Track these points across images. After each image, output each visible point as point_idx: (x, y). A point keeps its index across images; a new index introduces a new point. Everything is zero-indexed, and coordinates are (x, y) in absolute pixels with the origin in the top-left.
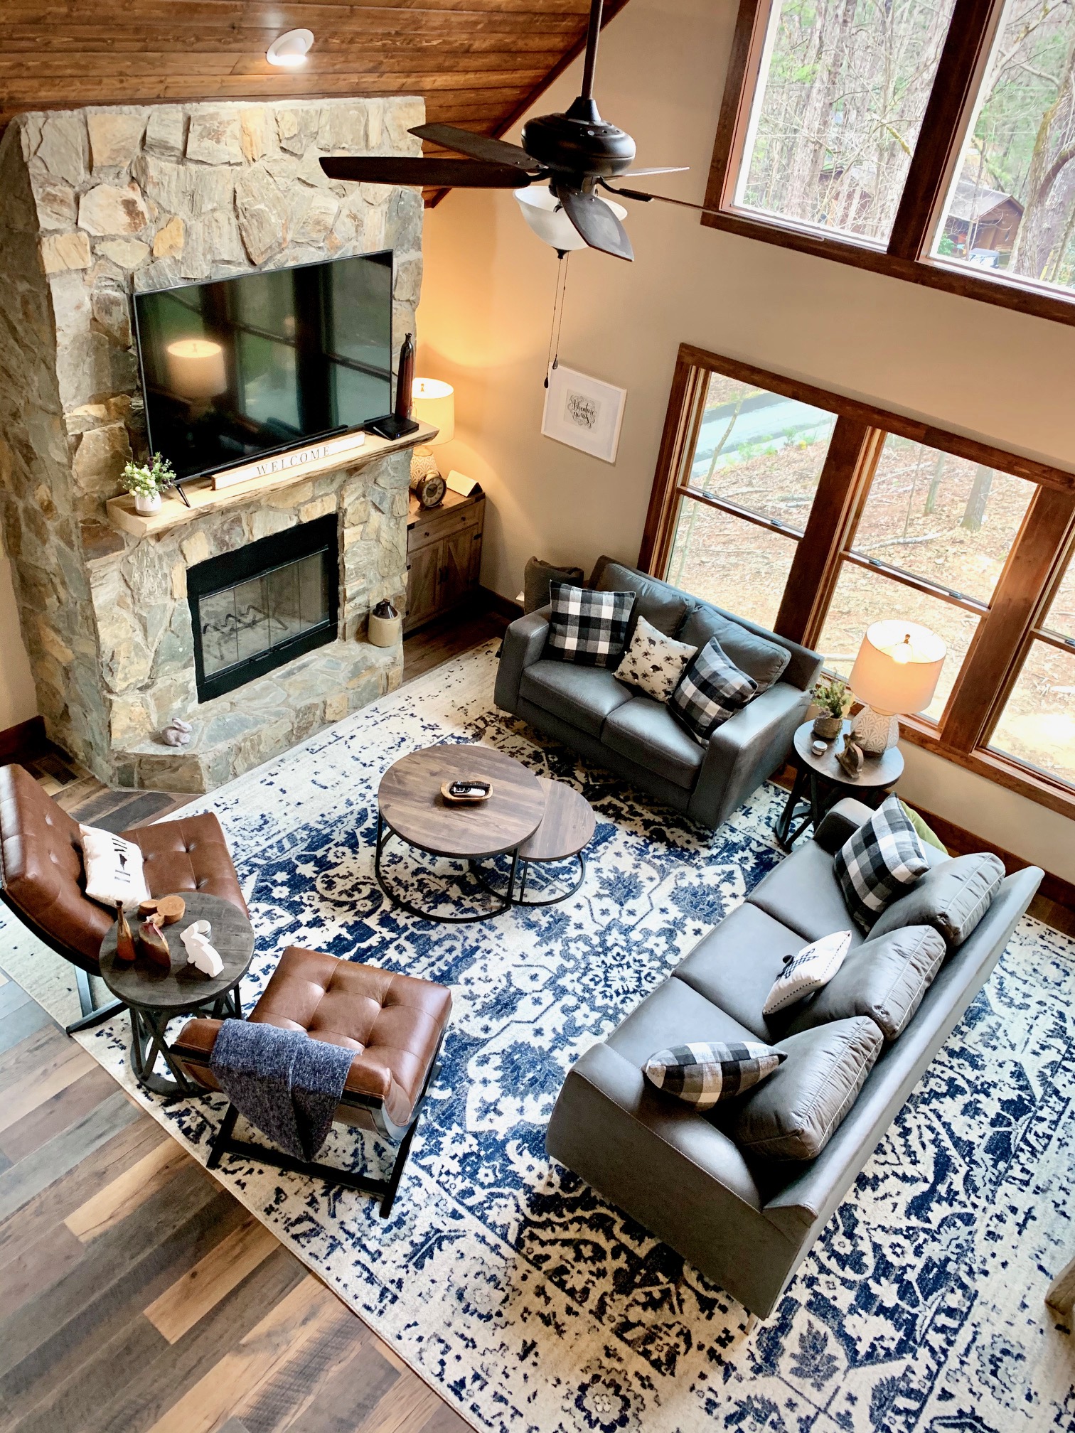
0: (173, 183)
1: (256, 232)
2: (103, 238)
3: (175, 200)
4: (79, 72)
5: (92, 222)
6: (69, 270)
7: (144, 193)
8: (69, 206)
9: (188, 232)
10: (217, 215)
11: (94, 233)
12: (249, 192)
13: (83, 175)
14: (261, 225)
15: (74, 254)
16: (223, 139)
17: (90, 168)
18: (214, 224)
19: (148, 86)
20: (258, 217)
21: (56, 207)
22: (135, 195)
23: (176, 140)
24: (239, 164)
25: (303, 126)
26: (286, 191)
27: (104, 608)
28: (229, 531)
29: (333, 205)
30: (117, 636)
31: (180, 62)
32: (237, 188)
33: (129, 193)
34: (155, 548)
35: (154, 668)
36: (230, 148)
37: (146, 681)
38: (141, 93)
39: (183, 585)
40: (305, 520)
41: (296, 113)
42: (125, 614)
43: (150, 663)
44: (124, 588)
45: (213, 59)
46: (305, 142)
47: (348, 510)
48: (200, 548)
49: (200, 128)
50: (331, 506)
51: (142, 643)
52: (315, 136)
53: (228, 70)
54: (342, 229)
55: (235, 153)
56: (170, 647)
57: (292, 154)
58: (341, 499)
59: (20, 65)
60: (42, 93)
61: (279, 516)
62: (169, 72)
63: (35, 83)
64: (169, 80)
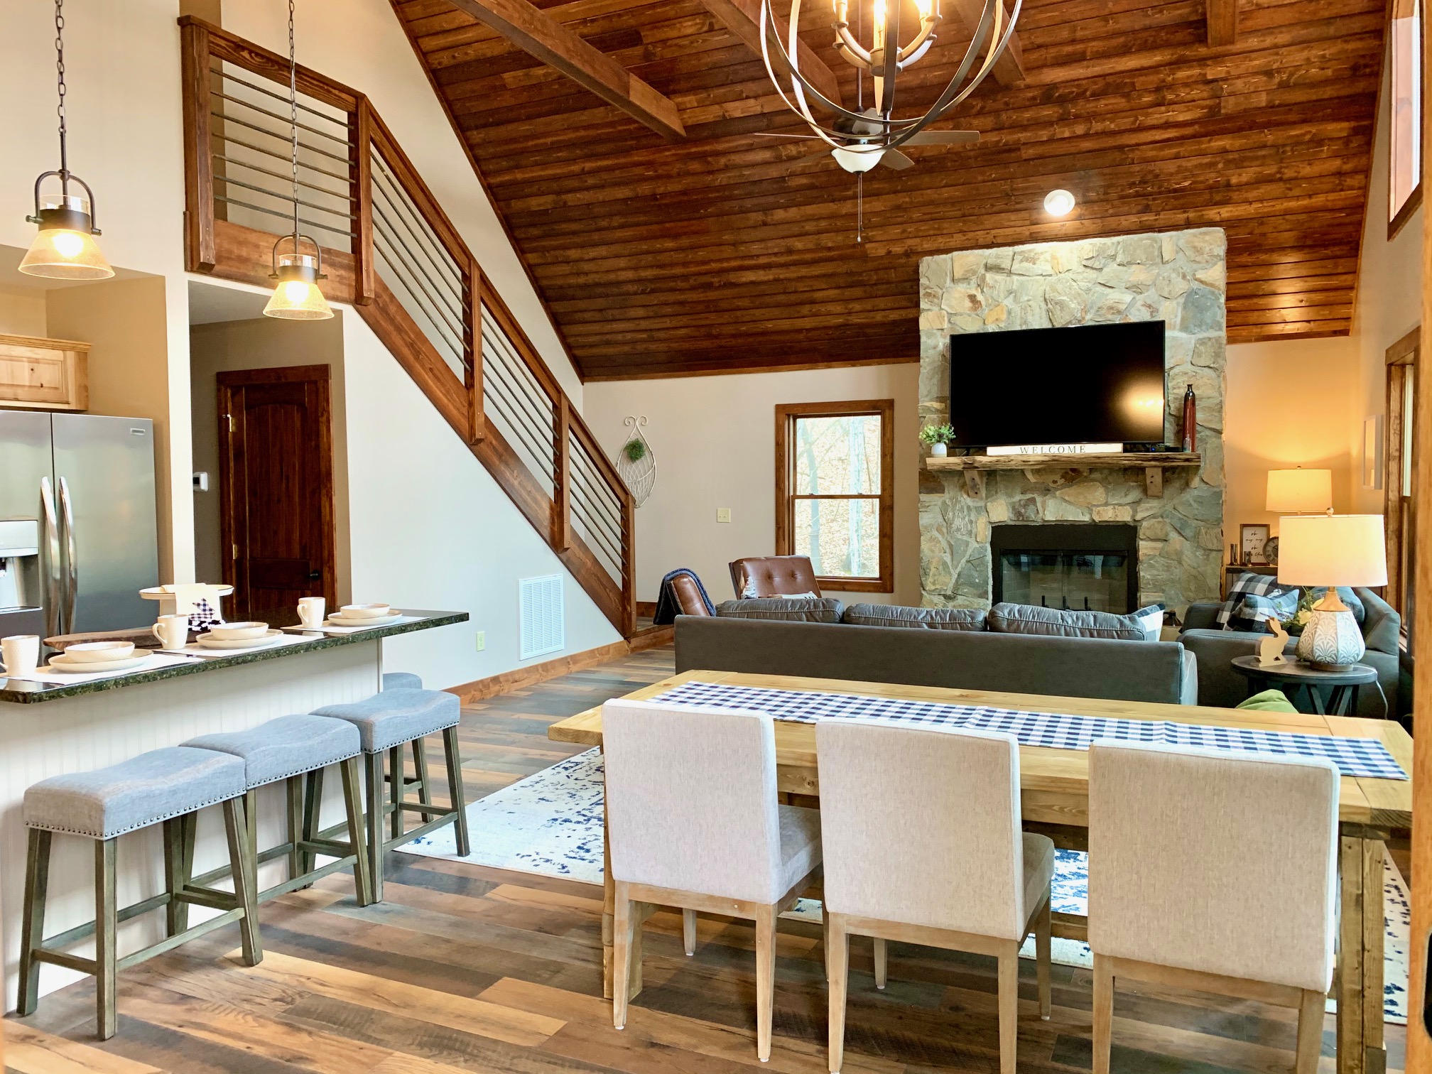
0: (1002, 287)
1: (1059, 313)
2: (955, 314)
3: (1002, 295)
4: (938, 232)
5: (949, 306)
6: (933, 329)
7: (982, 292)
8: (938, 298)
9: (1009, 313)
10: (1030, 303)
11: (950, 311)
12: (1054, 290)
13: (948, 283)
14: (1062, 308)
15: (937, 321)
16: (1038, 262)
17: (953, 280)
18: (1028, 308)
19: (981, 236)
20: (1061, 304)
21: (931, 299)
22: (978, 292)
23: (1006, 264)
24: (1051, 275)
25: (1101, 252)
26: (1089, 290)
27: (926, 528)
28: (1025, 506)
29: (1128, 298)
30: (932, 551)
31: (990, 221)
32: (1048, 289)
33: (973, 292)
34: (966, 500)
35: (957, 586)
36: (1043, 266)
37: (949, 593)
38: (981, 241)
39: (985, 534)
40: (1097, 519)
41: (1094, 245)
42: (940, 537)
43: (954, 581)
44: (941, 520)
45: (1013, 216)
46: (1103, 261)
47: (1145, 524)
48: (1001, 511)
49: (1021, 257)
50: (1124, 516)
51: (949, 563)
52: (1113, 257)
53: (1028, 222)
54: (1138, 313)
55: (1047, 268)
56: (971, 576)
57: (1092, 268)
58: (1135, 512)
59: (904, 231)
60: (925, 246)
61: (1070, 508)
62: (989, 227)
63: (918, 240)
64: (994, 232)
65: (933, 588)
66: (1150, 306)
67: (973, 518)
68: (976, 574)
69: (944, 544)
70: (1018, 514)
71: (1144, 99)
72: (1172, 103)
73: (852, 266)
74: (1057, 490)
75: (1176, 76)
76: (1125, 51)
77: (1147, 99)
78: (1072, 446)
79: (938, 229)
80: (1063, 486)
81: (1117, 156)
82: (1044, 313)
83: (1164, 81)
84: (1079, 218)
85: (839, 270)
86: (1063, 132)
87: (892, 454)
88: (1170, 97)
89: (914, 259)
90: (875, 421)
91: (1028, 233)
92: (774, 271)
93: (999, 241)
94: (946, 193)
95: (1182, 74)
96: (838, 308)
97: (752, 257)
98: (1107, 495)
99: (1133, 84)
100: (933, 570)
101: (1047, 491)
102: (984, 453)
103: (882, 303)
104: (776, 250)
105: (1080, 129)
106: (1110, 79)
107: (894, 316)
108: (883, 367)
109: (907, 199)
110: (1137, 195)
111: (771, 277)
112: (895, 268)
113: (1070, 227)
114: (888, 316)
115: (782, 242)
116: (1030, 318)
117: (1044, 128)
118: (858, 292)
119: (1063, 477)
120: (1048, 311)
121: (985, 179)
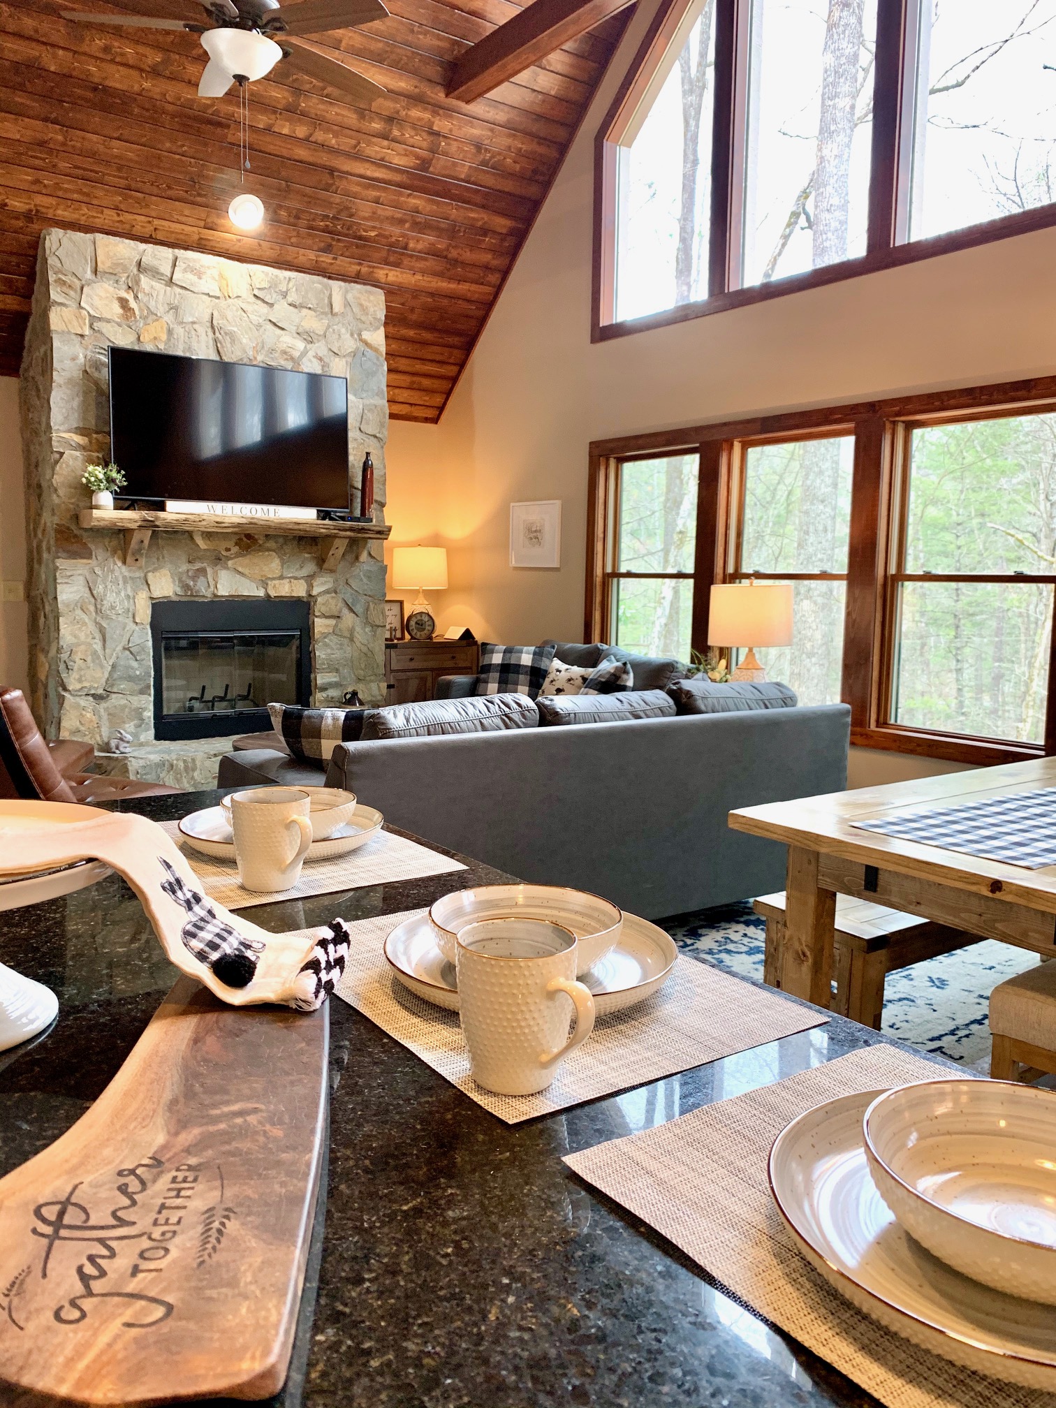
0: (161, 297)
1: (229, 345)
2: (100, 319)
3: (160, 307)
4: (85, 199)
5: (91, 305)
6: (69, 332)
7: (136, 297)
8: (76, 292)
9: (170, 332)
10: (196, 326)
11: (92, 313)
12: (224, 317)
13: (89, 274)
14: (233, 341)
15: (75, 323)
16: (204, 277)
17: (95, 272)
18: (193, 333)
19: (140, 223)
20: (231, 335)
21: (65, 289)
22: (130, 297)
23: (166, 270)
24: (218, 298)
25: (273, 285)
26: (259, 326)
27: (68, 606)
28: (194, 578)
29: (300, 345)
30: (76, 636)
32: (215, 313)
33: (124, 294)
34: (121, 569)
35: (110, 681)
36: (210, 284)
37: (100, 691)
38: (138, 230)
39: (144, 613)
40: (273, 594)
41: (267, 274)
42: (86, 619)
43: (106, 675)
44: (88, 594)
45: (187, 209)
46: (274, 295)
47: (319, 599)
48: (165, 586)
49: (184, 265)
50: (299, 590)
51: (100, 653)
52: (285, 295)
53: (202, 223)
54: (309, 364)
55: (214, 288)
56: (129, 667)
57: (263, 301)
58: (310, 586)
59: (37, 181)
60: (59, 212)
61: (243, 581)
62: (153, 214)
63: (52, 201)
64: (156, 222)
65: (78, 686)
66: (321, 359)
67: (130, 592)
68: (135, 664)
69: (91, 627)
70: (186, 587)
71: (373, 125)
72: (394, 140)
74: (228, 558)
75: (409, 113)
78: (265, 507)
79: (87, 195)
80: (237, 555)
81: (326, 178)
82: (211, 343)
83: (398, 112)
84: (260, 237)
86: (283, 126)
88: (396, 133)
89: (36, 226)
91: (196, 237)
93: (160, 236)
95: (416, 113)
98: (282, 566)
99: (372, 102)
100: (79, 662)
101: (218, 560)
102: (162, 507)
110: (326, 230)
113: (247, 245)
116: (195, 345)
119: (236, 544)
120: (216, 341)
121: (174, 149)
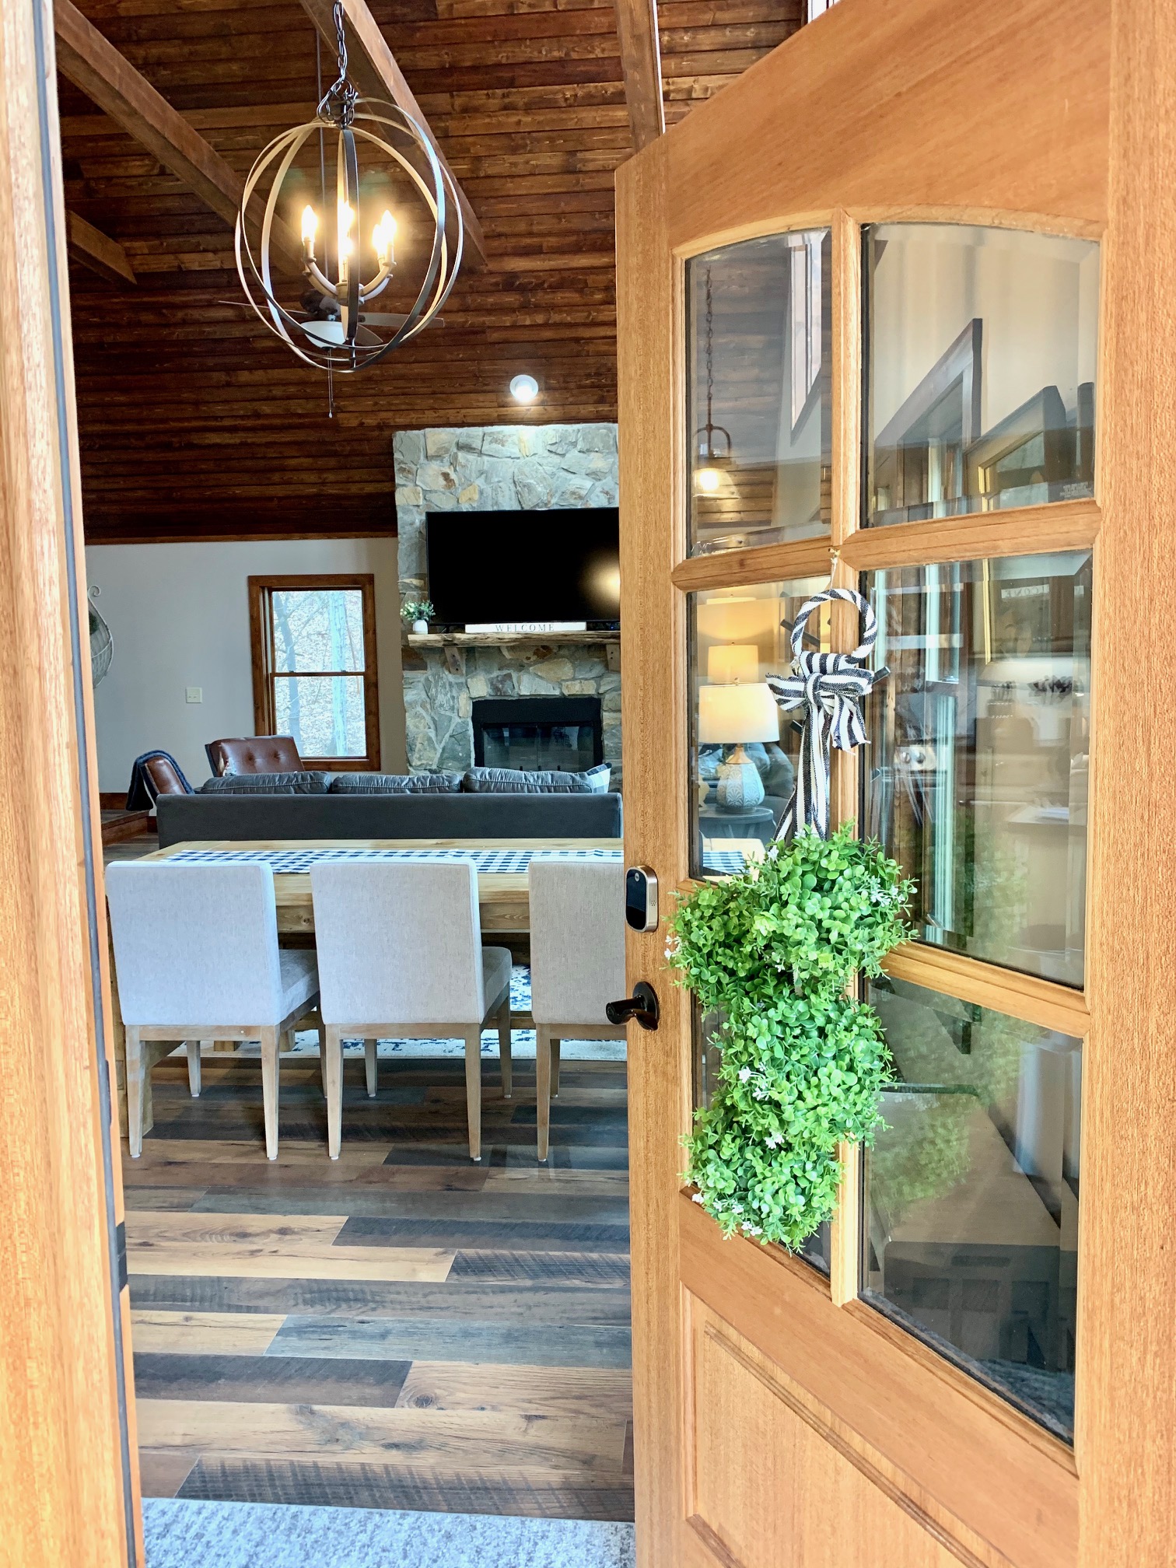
0: (474, 467)
1: (527, 496)
2: (430, 491)
3: (474, 475)
4: (409, 407)
5: (424, 482)
6: (408, 505)
7: (455, 470)
8: (413, 474)
9: (481, 493)
10: (501, 485)
11: (424, 488)
12: (522, 472)
13: (422, 460)
14: (530, 491)
15: (413, 498)
16: (506, 444)
17: (427, 457)
18: (499, 490)
19: (452, 415)
20: (527, 486)
21: (405, 474)
22: (451, 470)
23: (477, 444)
24: (518, 458)
25: (563, 438)
26: (553, 474)
27: (410, 704)
28: (502, 682)
29: (588, 483)
30: (417, 727)
31: (461, 400)
32: (516, 471)
33: (446, 470)
34: (449, 677)
35: (442, 760)
36: (511, 449)
37: (434, 767)
38: (452, 420)
39: (466, 709)
40: (566, 693)
41: (557, 431)
42: (424, 714)
43: (438, 755)
44: (424, 696)
45: (481, 397)
46: (565, 447)
47: (607, 697)
48: (481, 687)
49: (490, 439)
50: (589, 689)
51: (434, 739)
52: (574, 444)
53: (495, 404)
54: (597, 499)
55: (515, 452)
56: (453, 750)
57: (556, 453)
58: (599, 686)
59: (376, 404)
60: (398, 420)
61: (543, 683)
62: (459, 406)
63: (390, 414)
64: (463, 411)
65: (419, 763)
66: (607, 493)
67: (455, 695)
68: (459, 748)
69: (428, 719)
70: (496, 689)
71: (596, 296)
73: (326, 435)
74: (529, 665)
76: (577, 250)
77: (598, 296)
78: (542, 624)
80: (536, 663)
81: (575, 347)
82: (514, 495)
84: (542, 403)
85: (311, 439)
86: (525, 320)
87: (375, 630)
89: (386, 433)
90: (355, 597)
91: (496, 415)
92: (242, 434)
93: (469, 420)
94: (417, 369)
96: (312, 477)
97: (216, 418)
98: (574, 670)
99: (585, 281)
100: (419, 746)
101: (521, 667)
102: (463, 631)
103: (357, 474)
104: (242, 413)
105: (540, 319)
106: (566, 274)
107: (369, 488)
108: (362, 542)
109: (378, 372)
110: (593, 386)
111: (238, 441)
112: (368, 440)
113: (534, 411)
114: (363, 489)
115: (251, 406)
116: (500, 499)
117: (507, 314)
118: (332, 462)
119: (535, 654)
120: (517, 493)
121: (454, 358)
